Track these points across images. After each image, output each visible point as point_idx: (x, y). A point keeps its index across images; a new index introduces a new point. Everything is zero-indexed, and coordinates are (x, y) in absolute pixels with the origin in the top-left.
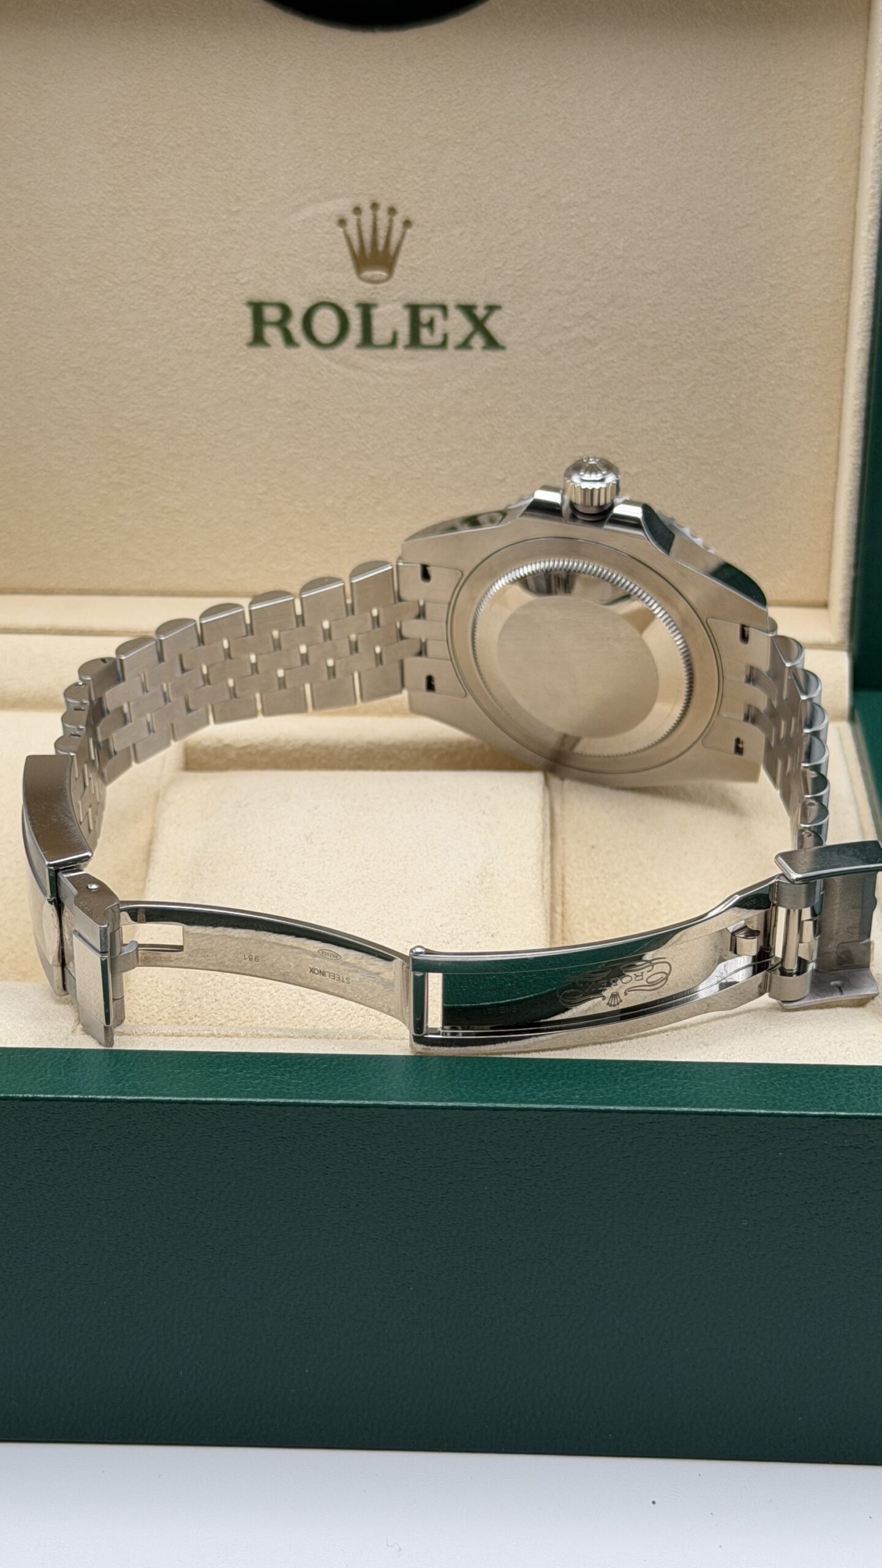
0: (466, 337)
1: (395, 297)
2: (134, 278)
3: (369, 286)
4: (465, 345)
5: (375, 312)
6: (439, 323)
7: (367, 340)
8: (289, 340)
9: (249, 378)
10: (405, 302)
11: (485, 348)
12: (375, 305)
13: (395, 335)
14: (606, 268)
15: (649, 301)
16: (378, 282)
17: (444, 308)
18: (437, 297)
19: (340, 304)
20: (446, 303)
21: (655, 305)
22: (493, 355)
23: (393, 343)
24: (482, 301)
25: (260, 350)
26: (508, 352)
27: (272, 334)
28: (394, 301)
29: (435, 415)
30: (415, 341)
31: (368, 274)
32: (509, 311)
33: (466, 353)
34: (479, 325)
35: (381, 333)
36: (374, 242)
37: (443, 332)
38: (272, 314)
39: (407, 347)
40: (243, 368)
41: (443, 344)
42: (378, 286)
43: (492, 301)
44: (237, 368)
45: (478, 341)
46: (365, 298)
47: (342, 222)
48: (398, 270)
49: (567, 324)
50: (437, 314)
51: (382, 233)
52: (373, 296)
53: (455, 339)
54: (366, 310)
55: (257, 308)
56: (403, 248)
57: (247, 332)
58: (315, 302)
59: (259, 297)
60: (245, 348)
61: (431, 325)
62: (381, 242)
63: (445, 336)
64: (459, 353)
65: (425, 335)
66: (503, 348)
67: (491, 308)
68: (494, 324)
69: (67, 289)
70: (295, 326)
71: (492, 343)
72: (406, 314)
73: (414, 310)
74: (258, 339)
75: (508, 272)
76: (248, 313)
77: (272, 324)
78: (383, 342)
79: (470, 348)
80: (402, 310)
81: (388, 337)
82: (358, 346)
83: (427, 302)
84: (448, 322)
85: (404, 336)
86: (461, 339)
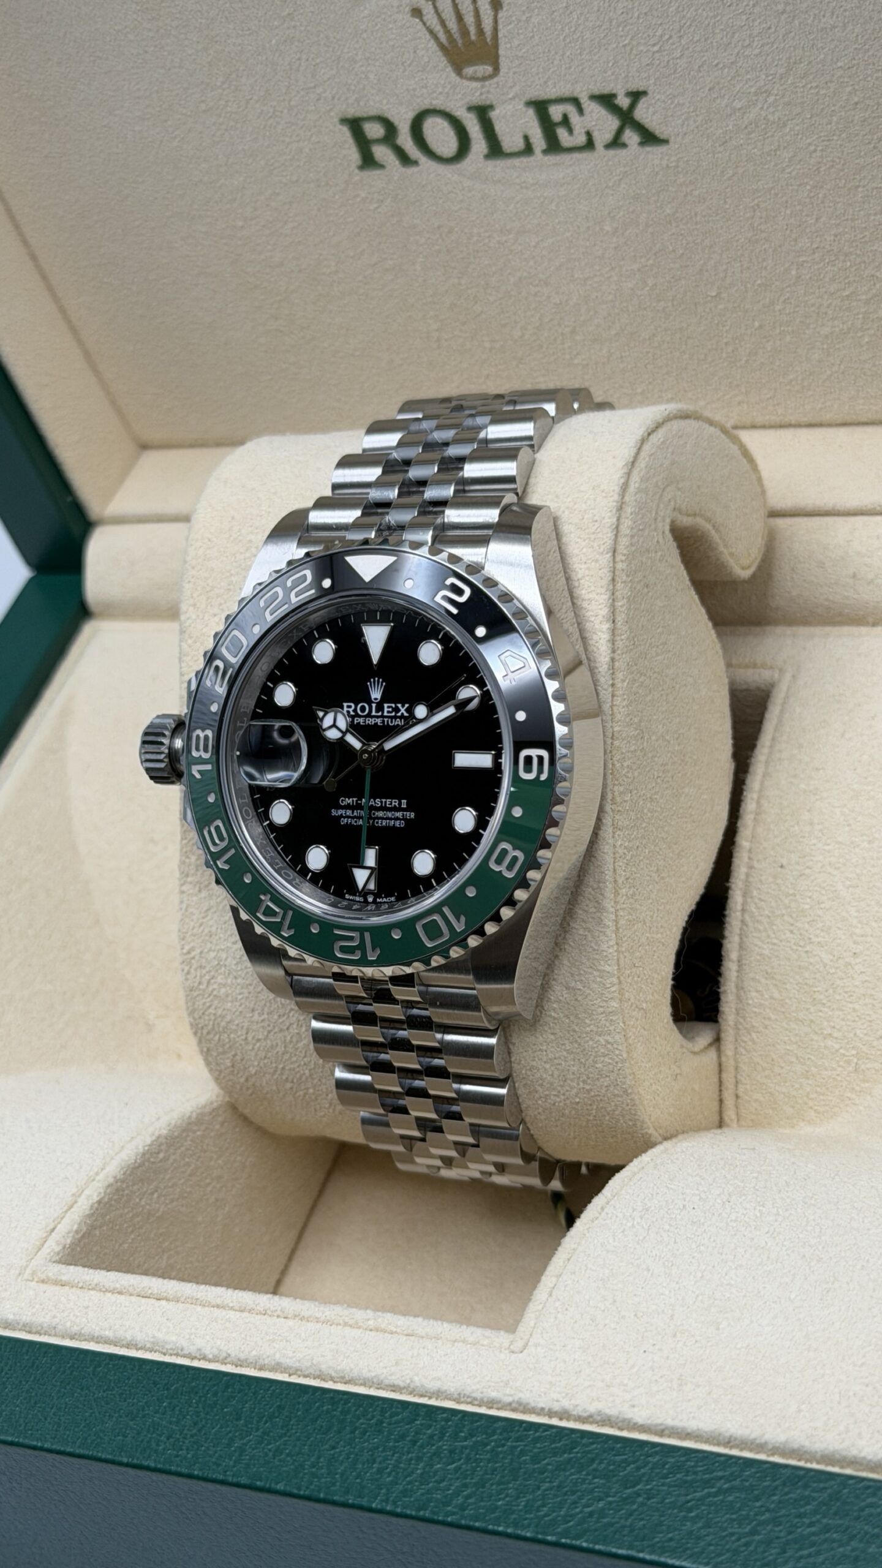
0: (614, 133)
1: (510, 96)
2: (203, 107)
3: (475, 84)
4: (616, 142)
5: (493, 115)
6: (577, 122)
7: (495, 149)
8: (405, 159)
9: (374, 205)
10: (524, 100)
11: (642, 144)
12: (491, 107)
13: (526, 138)
14: (770, 28)
15: (839, 64)
16: (484, 79)
18: (565, 91)
19: (448, 110)
20: (575, 95)
22: (654, 153)
23: (528, 149)
24: (620, 87)
25: (373, 174)
26: (673, 145)
27: (383, 154)
28: (513, 98)
29: (607, 228)
30: (553, 146)
31: (469, 71)
32: (658, 97)
33: (621, 153)
34: (627, 118)
35: (510, 139)
36: (465, 32)
37: (583, 131)
38: (374, 130)
39: (545, 152)
40: (363, 194)
42: (487, 83)
43: (634, 86)
44: (357, 196)
45: (631, 137)
46: (477, 99)
47: (417, 12)
48: (504, 62)
49: (738, 105)
50: (570, 109)
51: (469, 19)
52: (484, 97)
53: (603, 136)
54: (483, 112)
55: (355, 125)
56: (500, 35)
57: (353, 154)
58: (418, 111)
59: (352, 112)
60: (357, 171)
61: (566, 121)
62: (472, 30)
63: (589, 134)
64: (611, 152)
65: (564, 136)
66: (665, 142)
67: (636, 96)
69: (137, 128)
70: (405, 140)
71: (649, 138)
72: (531, 112)
73: (541, 107)
74: (368, 161)
75: (641, 48)
76: (346, 132)
77: (378, 141)
78: (515, 149)
79: (624, 145)
80: (524, 109)
81: (520, 144)
82: (487, 157)
83: (553, 97)
84: (587, 117)
85: (539, 141)
86: (609, 136)
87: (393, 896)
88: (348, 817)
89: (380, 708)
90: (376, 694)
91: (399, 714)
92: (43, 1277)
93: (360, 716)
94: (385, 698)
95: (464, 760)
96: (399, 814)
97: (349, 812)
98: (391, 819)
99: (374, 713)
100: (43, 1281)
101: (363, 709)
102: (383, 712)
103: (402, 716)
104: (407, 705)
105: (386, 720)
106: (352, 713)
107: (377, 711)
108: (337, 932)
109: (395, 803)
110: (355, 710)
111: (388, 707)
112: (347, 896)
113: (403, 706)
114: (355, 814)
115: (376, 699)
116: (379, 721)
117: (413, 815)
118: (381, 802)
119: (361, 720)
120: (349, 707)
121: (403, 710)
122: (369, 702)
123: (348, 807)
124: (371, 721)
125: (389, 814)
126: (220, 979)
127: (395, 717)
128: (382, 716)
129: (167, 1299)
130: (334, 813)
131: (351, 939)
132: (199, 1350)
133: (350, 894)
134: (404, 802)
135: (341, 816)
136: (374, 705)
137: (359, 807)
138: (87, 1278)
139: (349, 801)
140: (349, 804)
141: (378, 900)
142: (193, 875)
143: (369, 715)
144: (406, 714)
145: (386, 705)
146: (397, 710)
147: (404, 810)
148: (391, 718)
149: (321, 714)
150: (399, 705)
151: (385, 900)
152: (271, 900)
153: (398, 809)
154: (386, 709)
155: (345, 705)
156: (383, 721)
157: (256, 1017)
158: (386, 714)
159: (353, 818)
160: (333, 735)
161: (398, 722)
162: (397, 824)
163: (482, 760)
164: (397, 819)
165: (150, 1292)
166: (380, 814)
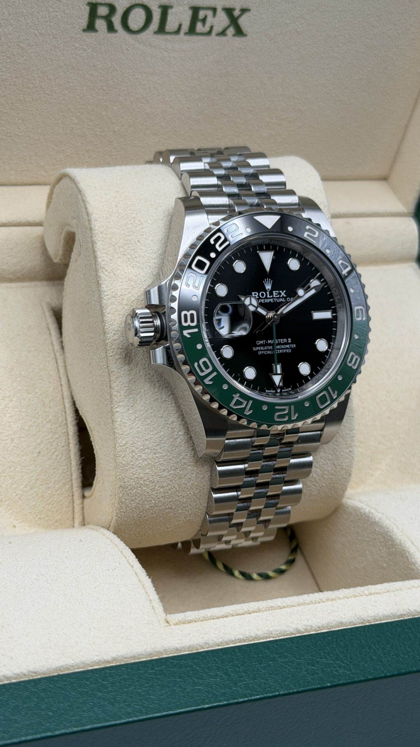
0: (224, 28)
4: (223, 33)
5: (170, 11)
6: (210, 20)
7: (162, 29)
8: (111, 28)
9: (81, 52)
10: (191, 5)
11: (234, 35)
12: (171, 7)
13: (180, 25)
17: (214, 10)
18: (212, 3)
19: (148, 6)
20: (217, 7)
21: (342, 11)
22: (239, 40)
23: (178, 32)
24: (239, 6)
25: (90, 34)
26: (248, 38)
27: (100, 24)
28: (185, 4)
29: (195, 76)
30: (192, 30)
32: (254, 13)
33: (223, 39)
34: (234, 21)
35: (171, 24)
37: (210, 25)
38: (103, 11)
39: (186, 34)
40: (77, 45)
41: (209, 33)
43: (244, 7)
44: (73, 46)
45: (231, 31)
46: (166, 2)
49: (288, 22)
50: (210, 13)
52: (171, 1)
53: (217, 29)
54: (165, 10)
55: (93, 8)
57: (84, 22)
58: (133, 4)
59: (97, 0)
60: (81, 32)
61: (204, 21)
63: (212, 27)
64: (218, 38)
65: (199, 27)
68: (243, 22)
70: (117, 20)
71: (239, 32)
72: (190, 12)
73: (196, 10)
74: (91, 27)
76: (88, 9)
77: (102, 17)
78: (172, 31)
79: (226, 35)
80: (188, 10)
81: (176, 27)
82: (156, 33)
83: (205, 6)
84: (216, 19)
85: (186, 27)
86: (220, 29)
87: (290, 387)
88: (262, 350)
89: (271, 293)
90: (268, 287)
91: (281, 296)
92: (175, 622)
93: (262, 299)
94: (273, 288)
95: (318, 315)
96: (288, 346)
97: (262, 348)
98: (284, 349)
99: (268, 296)
100: (176, 624)
101: (263, 295)
102: (273, 295)
103: (283, 297)
104: (284, 291)
105: (275, 299)
106: (257, 297)
107: (270, 295)
108: (276, 408)
109: (285, 340)
110: (259, 296)
111: (275, 293)
112: (267, 391)
113: (283, 292)
114: (265, 348)
115: (269, 289)
116: (272, 300)
117: (295, 346)
118: (278, 341)
119: (262, 301)
120: (255, 294)
121: (283, 294)
122: (265, 291)
123: (261, 345)
124: (267, 301)
125: (283, 347)
126: (144, 456)
127: (280, 298)
128: (273, 298)
129: (254, 612)
130: (254, 349)
131: (284, 410)
132: (296, 629)
133: (268, 390)
134: (289, 339)
135: (258, 350)
136: (268, 293)
137: (267, 344)
138: (203, 615)
139: (261, 342)
140: (261, 344)
141: (283, 391)
142: (122, 401)
143: (266, 298)
144: (285, 296)
145: (274, 292)
146: (280, 294)
147: (290, 344)
148: (278, 298)
149: (243, 299)
150: (281, 292)
151: (286, 390)
152: (240, 396)
153: (287, 343)
154: (274, 294)
155: (253, 293)
156: (274, 300)
157: (165, 474)
158: (274, 296)
159: (264, 350)
160: (252, 309)
161: (281, 300)
162: (287, 351)
163: (327, 315)
164: (287, 348)
165: (244, 611)
166: (278, 347)
